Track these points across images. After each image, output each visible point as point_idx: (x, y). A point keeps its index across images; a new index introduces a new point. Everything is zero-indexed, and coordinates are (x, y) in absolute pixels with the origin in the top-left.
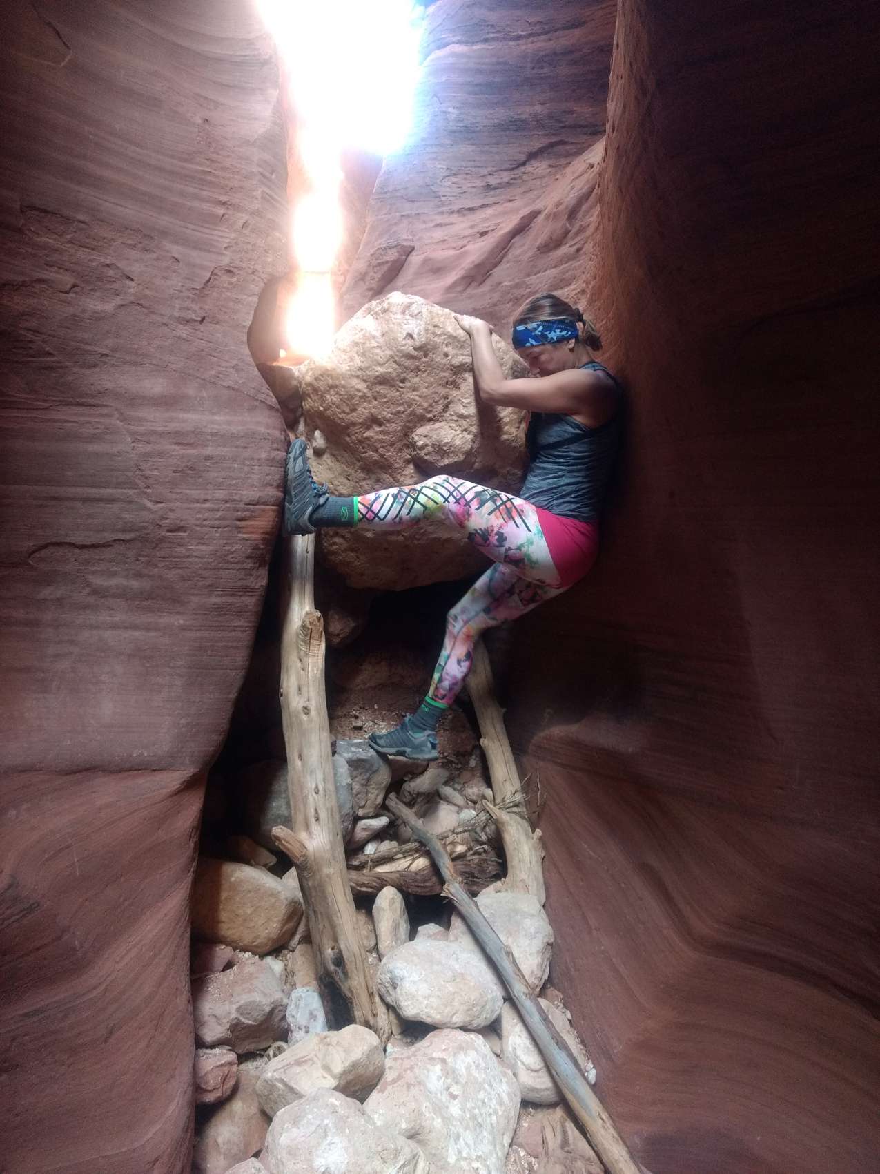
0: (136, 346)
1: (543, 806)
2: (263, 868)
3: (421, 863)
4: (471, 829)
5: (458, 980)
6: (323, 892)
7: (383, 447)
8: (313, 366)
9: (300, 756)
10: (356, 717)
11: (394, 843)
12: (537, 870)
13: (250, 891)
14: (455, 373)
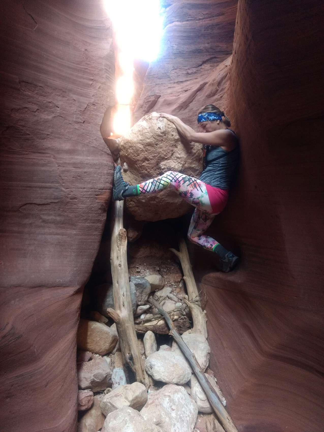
0: (60, 132)
1: (207, 301)
2: (104, 323)
3: (161, 322)
4: (180, 310)
5: (175, 366)
6: (126, 332)
7: (149, 169)
8: (124, 139)
9: (118, 282)
10: (138, 268)
11: (152, 315)
12: (204, 325)
13: (98, 332)
14: (176, 142)
